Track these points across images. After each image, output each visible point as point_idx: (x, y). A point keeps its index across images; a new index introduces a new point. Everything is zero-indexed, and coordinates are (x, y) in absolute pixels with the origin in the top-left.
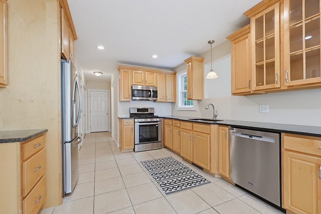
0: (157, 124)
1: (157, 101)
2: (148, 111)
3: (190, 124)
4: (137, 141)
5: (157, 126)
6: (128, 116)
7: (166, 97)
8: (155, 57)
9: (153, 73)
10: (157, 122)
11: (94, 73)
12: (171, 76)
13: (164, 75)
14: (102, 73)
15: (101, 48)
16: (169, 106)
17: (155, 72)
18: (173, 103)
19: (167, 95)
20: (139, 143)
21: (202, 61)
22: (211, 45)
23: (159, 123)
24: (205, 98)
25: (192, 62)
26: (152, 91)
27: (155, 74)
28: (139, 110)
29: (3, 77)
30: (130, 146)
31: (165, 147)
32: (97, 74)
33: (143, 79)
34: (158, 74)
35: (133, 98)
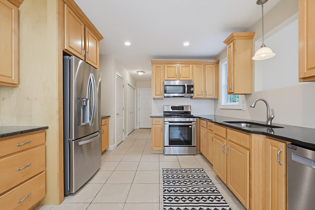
0: (191, 125)
1: (193, 98)
2: (183, 109)
3: (223, 129)
4: (167, 143)
5: (190, 127)
6: (162, 114)
7: (206, 92)
8: (186, 44)
9: (188, 65)
10: (191, 122)
11: (137, 72)
12: (212, 66)
13: (203, 66)
14: (144, 72)
15: (128, 44)
16: (211, 104)
17: (191, 64)
18: (216, 100)
19: (206, 90)
20: (168, 145)
21: (251, 37)
22: (262, 6)
23: (193, 123)
24: (256, 91)
25: (234, 41)
26: (186, 85)
27: (191, 65)
28: (173, 108)
29: (11, 77)
30: (160, 147)
31: (201, 154)
32: (140, 74)
33: (176, 73)
34: (195, 65)
35: (166, 95)
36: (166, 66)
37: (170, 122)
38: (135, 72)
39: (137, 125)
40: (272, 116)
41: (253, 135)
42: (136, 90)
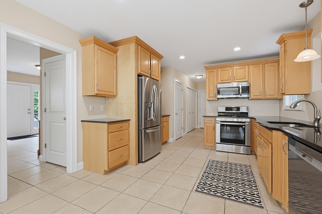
0: (245, 126)
1: (250, 99)
2: (239, 111)
4: (218, 140)
5: (244, 127)
6: (217, 115)
7: (265, 92)
8: (237, 49)
9: (244, 67)
10: (244, 122)
11: (196, 76)
12: (273, 64)
14: (202, 76)
15: (182, 57)
16: (277, 103)
17: (247, 65)
18: (281, 100)
19: (266, 90)
20: (220, 143)
22: (306, 9)
23: (247, 124)
24: (313, 91)
25: (285, 42)
26: (241, 87)
27: (247, 67)
28: (227, 109)
30: (212, 143)
32: (199, 77)
33: (230, 75)
34: (252, 66)
35: (219, 96)
36: (219, 70)
37: (221, 122)
38: (193, 76)
39: (197, 125)
40: (319, 117)
41: (274, 131)
42: (196, 92)
